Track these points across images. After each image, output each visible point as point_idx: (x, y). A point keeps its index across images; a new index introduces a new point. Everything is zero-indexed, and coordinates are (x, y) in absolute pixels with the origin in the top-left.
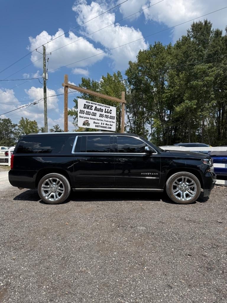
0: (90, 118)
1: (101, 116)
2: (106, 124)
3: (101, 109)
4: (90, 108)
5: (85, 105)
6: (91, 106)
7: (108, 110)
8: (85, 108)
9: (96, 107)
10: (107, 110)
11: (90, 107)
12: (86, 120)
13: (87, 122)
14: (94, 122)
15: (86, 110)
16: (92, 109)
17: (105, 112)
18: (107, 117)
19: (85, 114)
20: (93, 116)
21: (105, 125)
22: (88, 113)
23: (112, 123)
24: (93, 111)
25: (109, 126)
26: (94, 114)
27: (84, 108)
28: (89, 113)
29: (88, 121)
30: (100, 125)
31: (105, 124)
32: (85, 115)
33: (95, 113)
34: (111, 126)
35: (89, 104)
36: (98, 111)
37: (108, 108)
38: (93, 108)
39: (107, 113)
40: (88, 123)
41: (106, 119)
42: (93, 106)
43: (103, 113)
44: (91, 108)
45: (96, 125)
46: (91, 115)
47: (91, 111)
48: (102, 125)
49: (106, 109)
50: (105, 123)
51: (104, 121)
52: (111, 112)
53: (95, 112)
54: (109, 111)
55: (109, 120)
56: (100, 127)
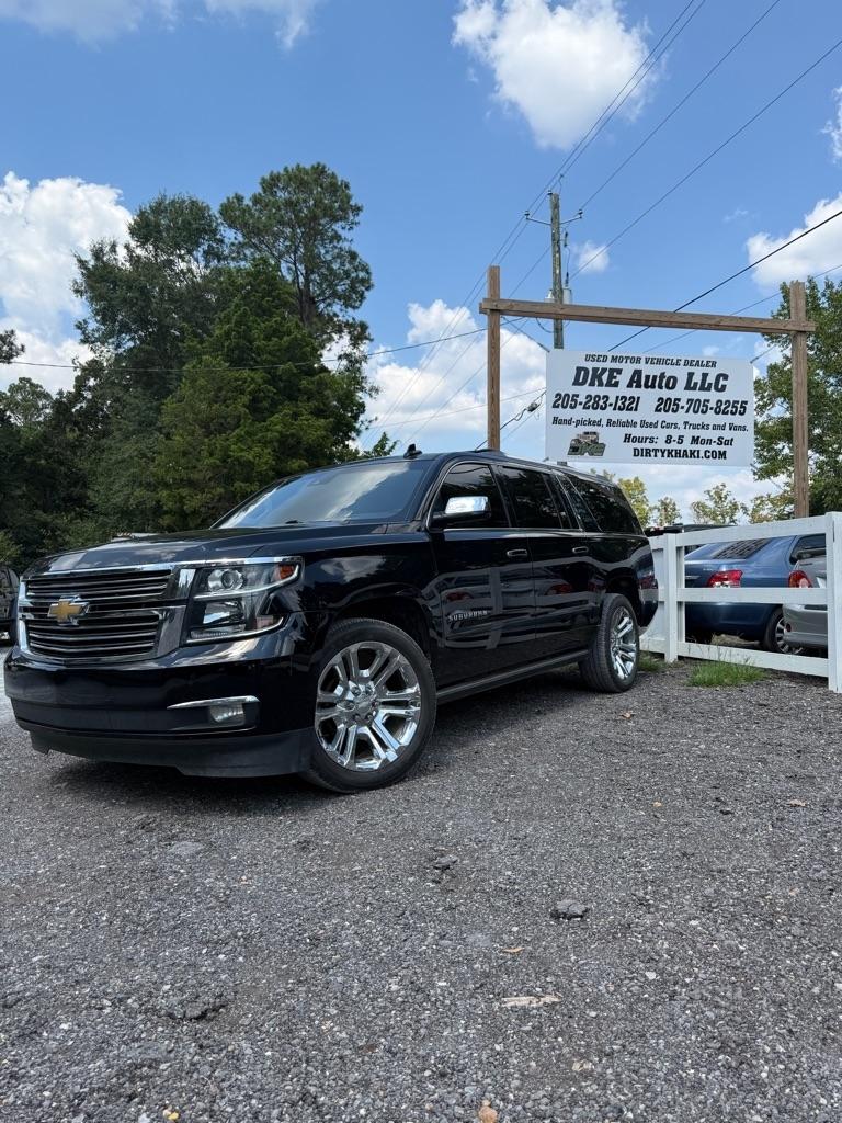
0: (604, 422)
1: (664, 405)
2: (695, 440)
3: (667, 375)
4: (605, 382)
5: (579, 370)
6: (612, 371)
7: (705, 376)
8: (583, 383)
9: (638, 373)
10: (697, 379)
11: (605, 378)
12: (587, 433)
13: (594, 437)
14: (628, 438)
15: (584, 391)
16: (616, 384)
17: (688, 387)
18: (698, 407)
19: (579, 407)
20: (620, 409)
21: (687, 445)
22: (595, 403)
23: (727, 434)
24: (622, 390)
25: (714, 447)
26: (630, 404)
27: (576, 383)
28: (601, 402)
29: (595, 433)
30: (661, 444)
31: (688, 440)
32: (579, 413)
33: (632, 398)
34: (722, 448)
35: (600, 365)
36: (646, 386)
37: (705, 370)
38: (624, 379)
39: (702, 389)
40: (595, 442)
41: (697, 418)
42: (619, 371)
43: (679, 392)
44: (611, 377)
45: (639, 446)
46: (610, 409)
47: (612, 393)
48: (674, 446)
49: (691, 375)
50: (689, 434)
51: (681, 425)
52: (722, 382)
53: (634, 392)
54: (711, 379)
55: (711, 418)
56: (659, 454)
